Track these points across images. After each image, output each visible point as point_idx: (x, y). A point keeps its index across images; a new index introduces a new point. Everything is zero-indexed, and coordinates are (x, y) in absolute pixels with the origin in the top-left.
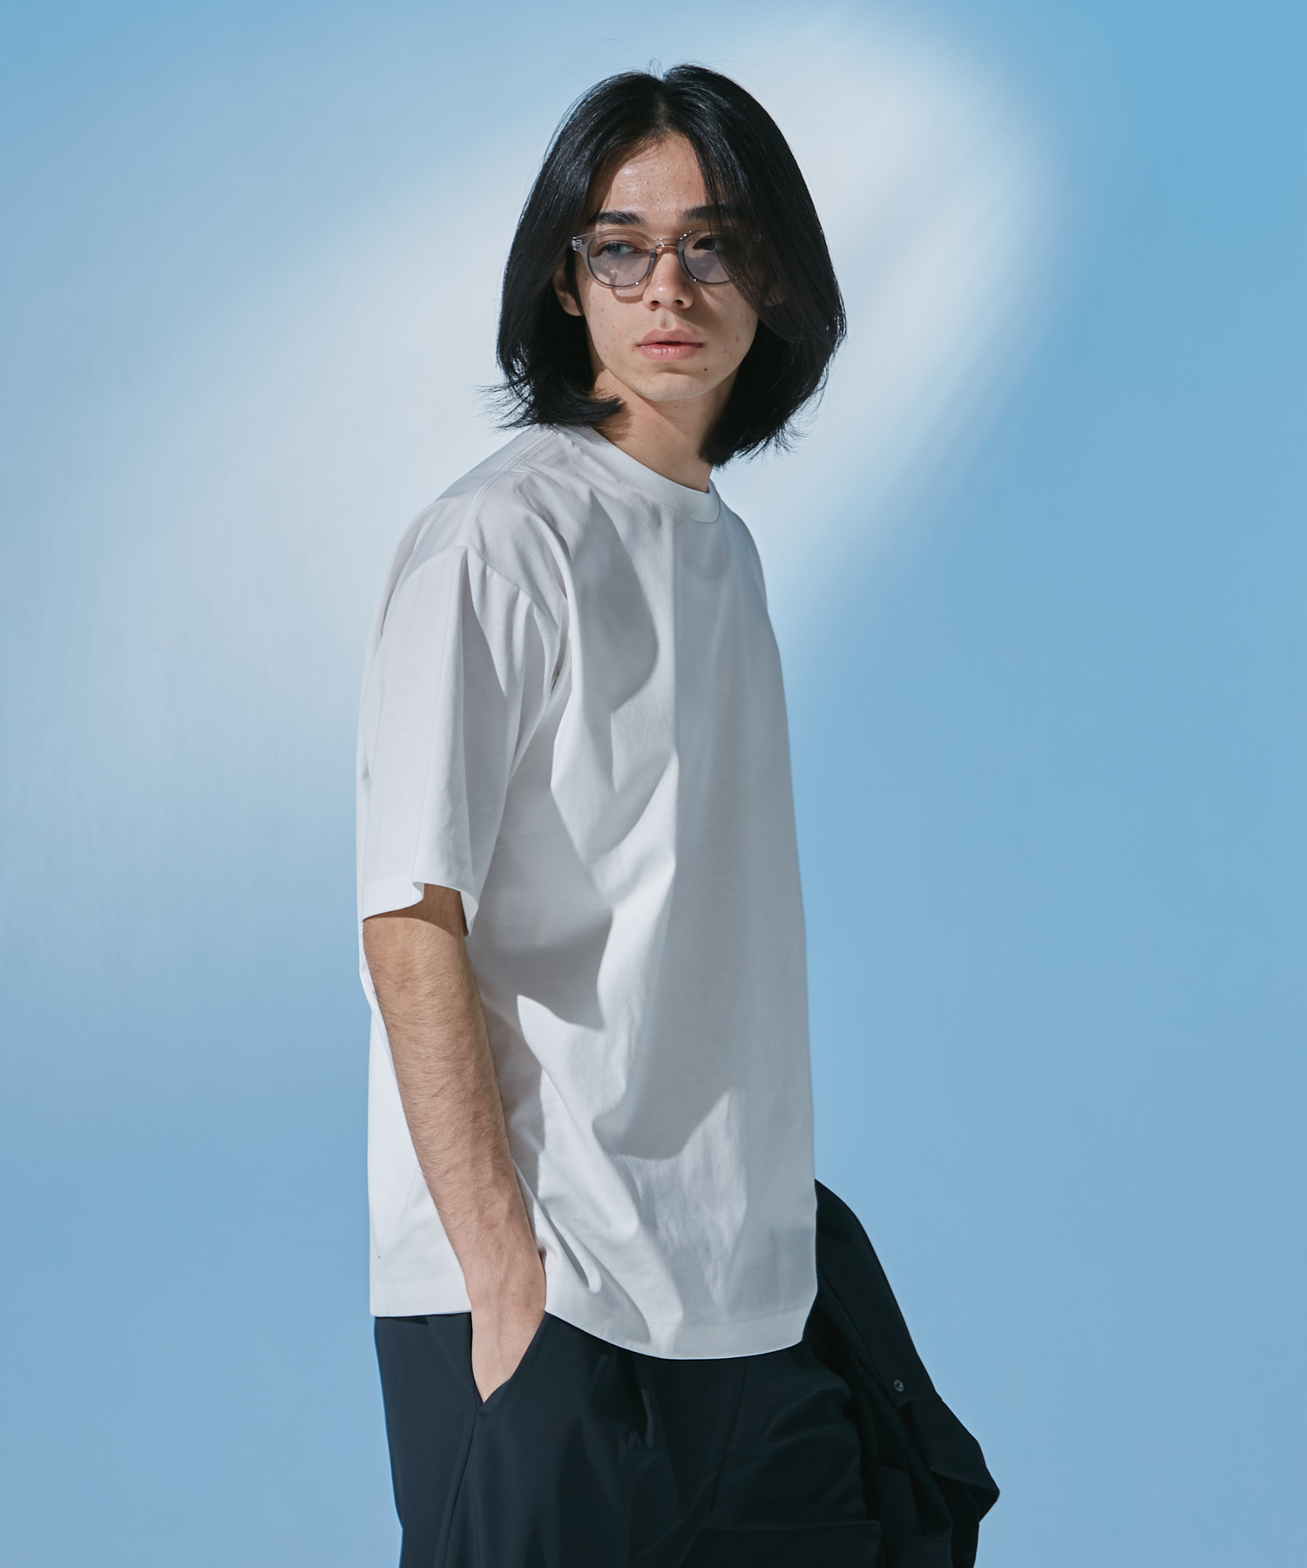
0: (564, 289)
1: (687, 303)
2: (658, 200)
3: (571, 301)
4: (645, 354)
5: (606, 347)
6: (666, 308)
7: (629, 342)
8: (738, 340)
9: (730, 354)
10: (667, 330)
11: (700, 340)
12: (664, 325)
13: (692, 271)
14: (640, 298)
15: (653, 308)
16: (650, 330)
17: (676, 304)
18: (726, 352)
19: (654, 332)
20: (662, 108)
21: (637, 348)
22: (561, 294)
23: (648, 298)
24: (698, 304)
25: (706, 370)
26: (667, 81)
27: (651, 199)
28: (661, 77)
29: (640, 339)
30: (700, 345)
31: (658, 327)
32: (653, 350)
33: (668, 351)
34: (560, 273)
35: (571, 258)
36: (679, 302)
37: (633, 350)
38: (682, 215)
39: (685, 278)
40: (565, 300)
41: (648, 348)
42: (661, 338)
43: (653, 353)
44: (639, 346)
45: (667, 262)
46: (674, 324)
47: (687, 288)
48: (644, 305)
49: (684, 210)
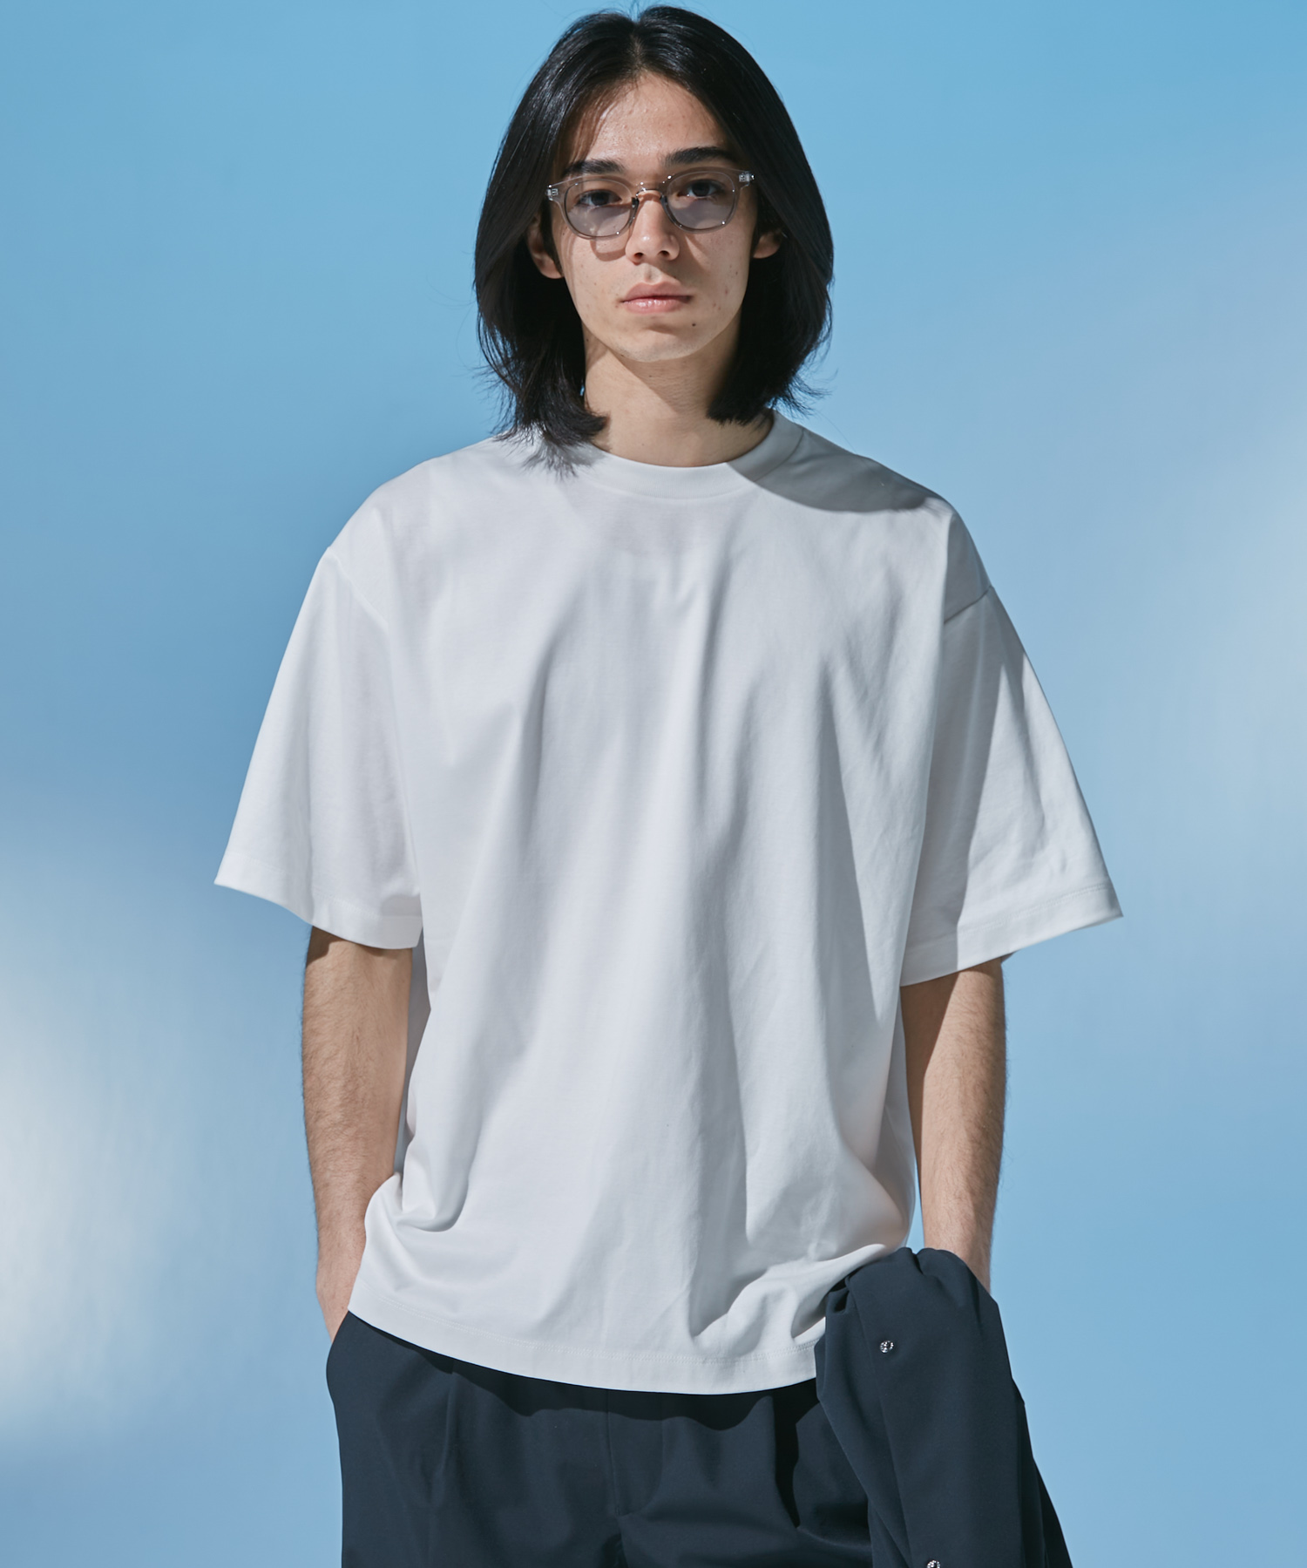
0: (540, 250)
1: (673, 254)
2: (638, 144)
3: (549, 261)
4: (629, 310)
5: (588, 306)
6: (650, 262)
7: (612, 298)
8: (726, 292)
9: (720, 309)
10: (652, 284)
11: (687, 291)
12: (649, 277)
13: (677, 218)
14: (622, 253)
15: (636, 260)
16: (637, 283)
17: (661, 255)
18: (715, 305)
19: (638, 286)
20: (638, 48)
21: (622, 304)
22: (537, 256)
23: (631, 250)
24: (684, 254)
25: (694, 325)
26: (642, 22)
27: (630, 144)
28: (634, 18)
29: (624, 294)
30: (687, 299)
31: (642, 280)
32: (637, 304)
33: (653, 304)
34: (535, 233)
35: (546, 210)
36: (665, 253)
37: (617, 307)
38: (664, 159)
39: (671, 225)
40: (541, 262)
41: (632, 304)
42: (647, 292)
43: (639, 306)
44: (623, 301)
45: (649, 212)
46: (660, 278)
47: (672, 238)
48: (629, 259)
49: (666, 154)
